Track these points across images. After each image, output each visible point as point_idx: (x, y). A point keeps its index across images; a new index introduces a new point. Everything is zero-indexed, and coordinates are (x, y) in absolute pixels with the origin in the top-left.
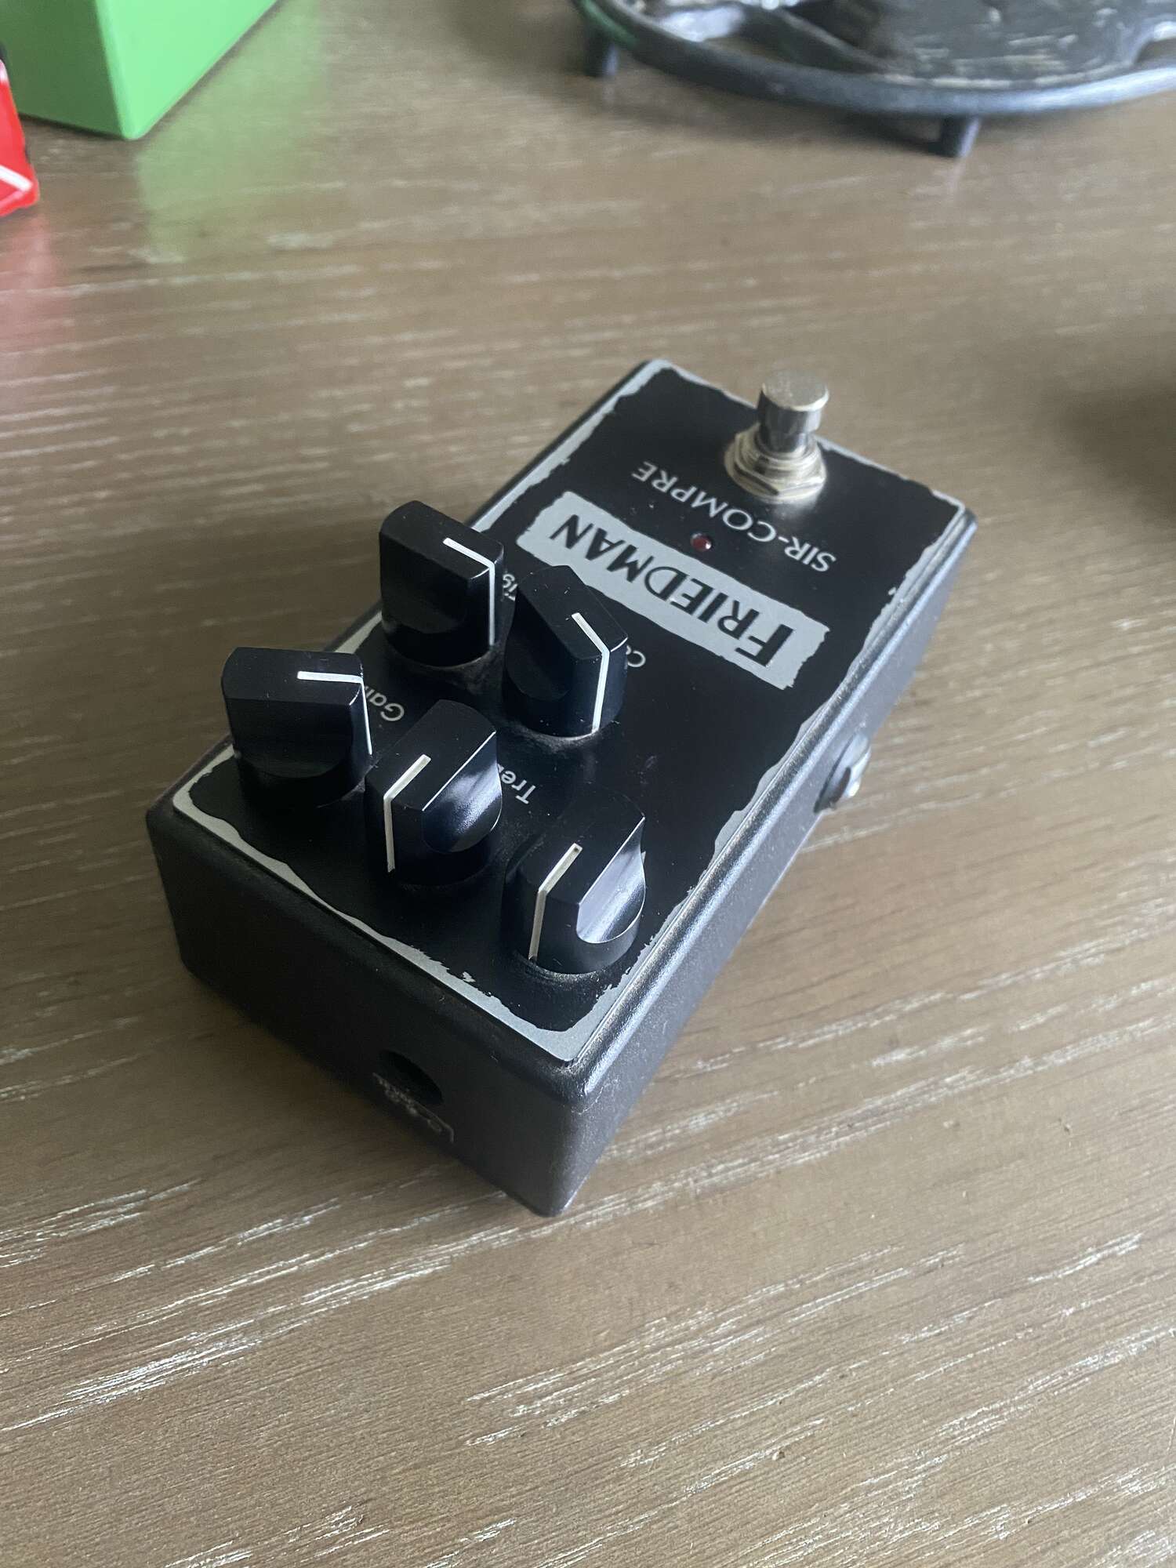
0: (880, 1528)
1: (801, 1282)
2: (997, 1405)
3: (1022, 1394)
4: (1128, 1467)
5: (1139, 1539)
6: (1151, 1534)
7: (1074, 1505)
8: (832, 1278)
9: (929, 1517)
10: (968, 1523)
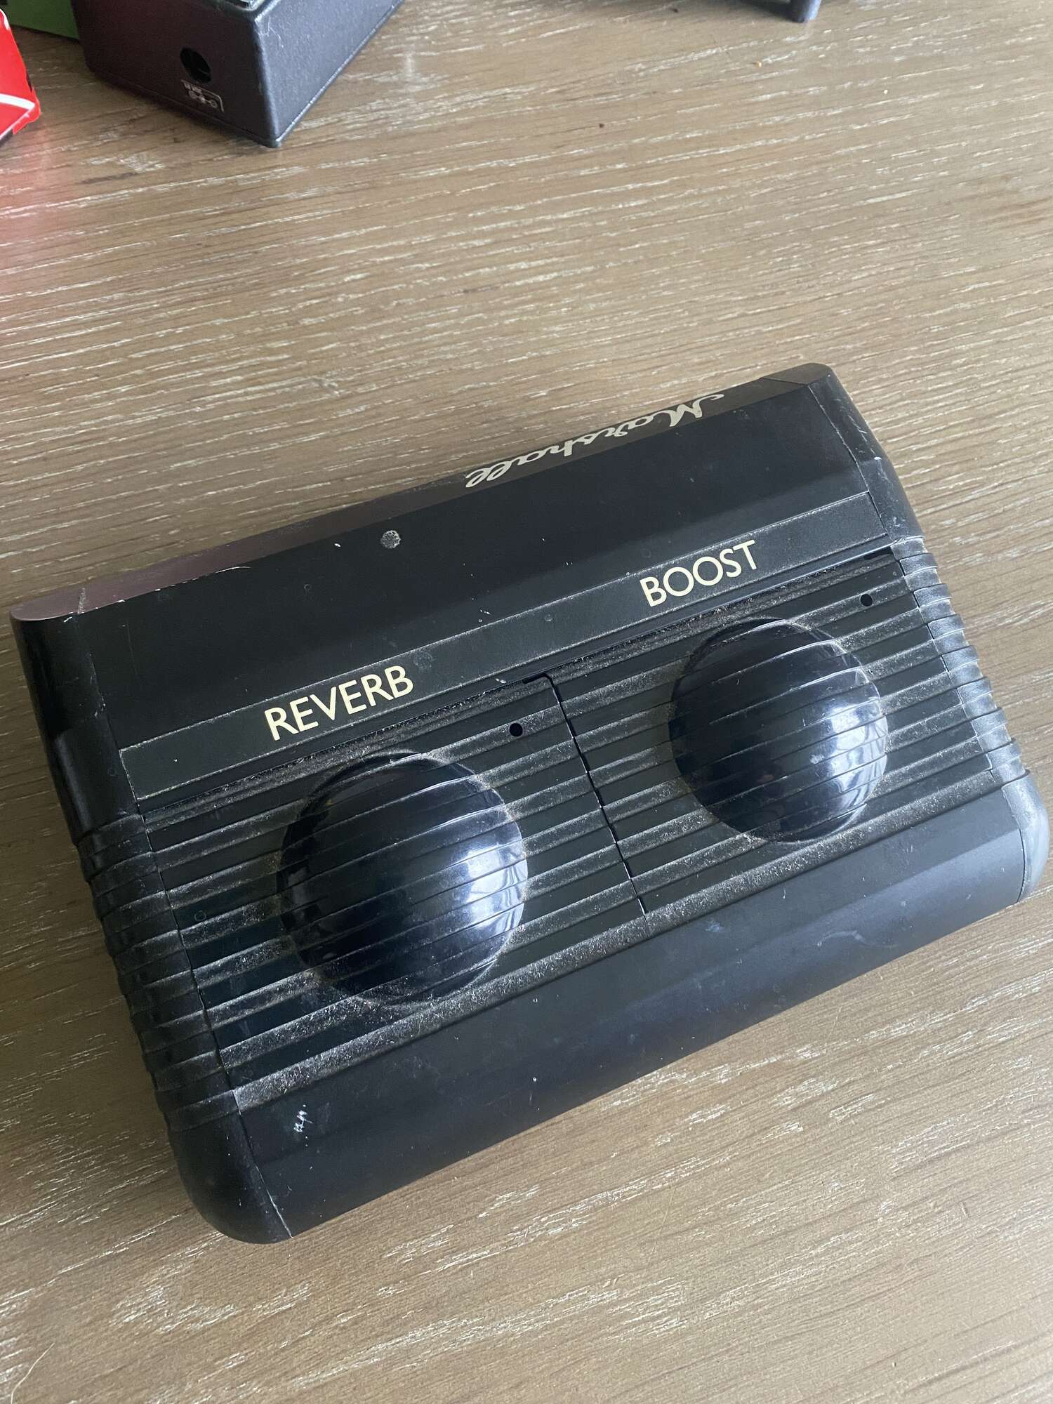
4: (804, 1044)
5: (806, 1083)
6: (812, 1080)
7: (769, 1065)
10: (704, 1074)
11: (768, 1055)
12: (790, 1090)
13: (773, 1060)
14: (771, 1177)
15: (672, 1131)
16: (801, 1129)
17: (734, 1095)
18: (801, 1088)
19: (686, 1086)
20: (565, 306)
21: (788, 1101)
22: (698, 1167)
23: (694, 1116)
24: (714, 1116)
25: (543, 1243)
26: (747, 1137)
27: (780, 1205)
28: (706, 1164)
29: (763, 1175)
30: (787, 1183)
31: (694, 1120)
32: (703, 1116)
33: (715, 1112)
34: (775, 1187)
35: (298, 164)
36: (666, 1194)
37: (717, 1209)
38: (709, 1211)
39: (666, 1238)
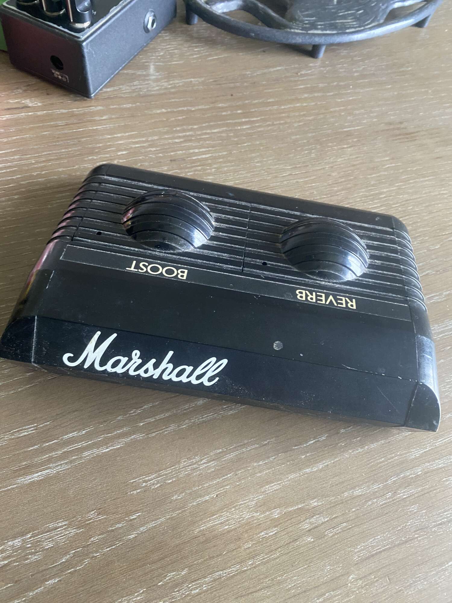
0: (243, 515)
1: (226, 449)
2: (279, 482)
3: (287, 479)
4: (314, 499)
5: (315, 517)
6: (317, 516)
7: (297, 509)
8: (235, 448)
9: (257, 512)
10: (268, 513)
11: (297, 504)
12: (308, 521)
13: (300, 506)
14: (298, 564)
15: (252, 541)
16: (312, 540)
17: (281, 523)
18: (312, 520)
19: (259, 519)
20: (215, 168)
21: (306, 526)
22: (264, 559)
23: (263, 533)
24: (272, 534)
25: (189, 598)
26: (287, 544)
27: (302, 578)
28: (268, 557)
29: (294, 563)
30: (305, 566)
31: (263, 535)
32: (267, 534)
33: (273, 532)
34: (300, 569)
35: (100, 106)
36: (248, 572)
37: (273, 580)
38: (268, 581)
39: (248, 594)
